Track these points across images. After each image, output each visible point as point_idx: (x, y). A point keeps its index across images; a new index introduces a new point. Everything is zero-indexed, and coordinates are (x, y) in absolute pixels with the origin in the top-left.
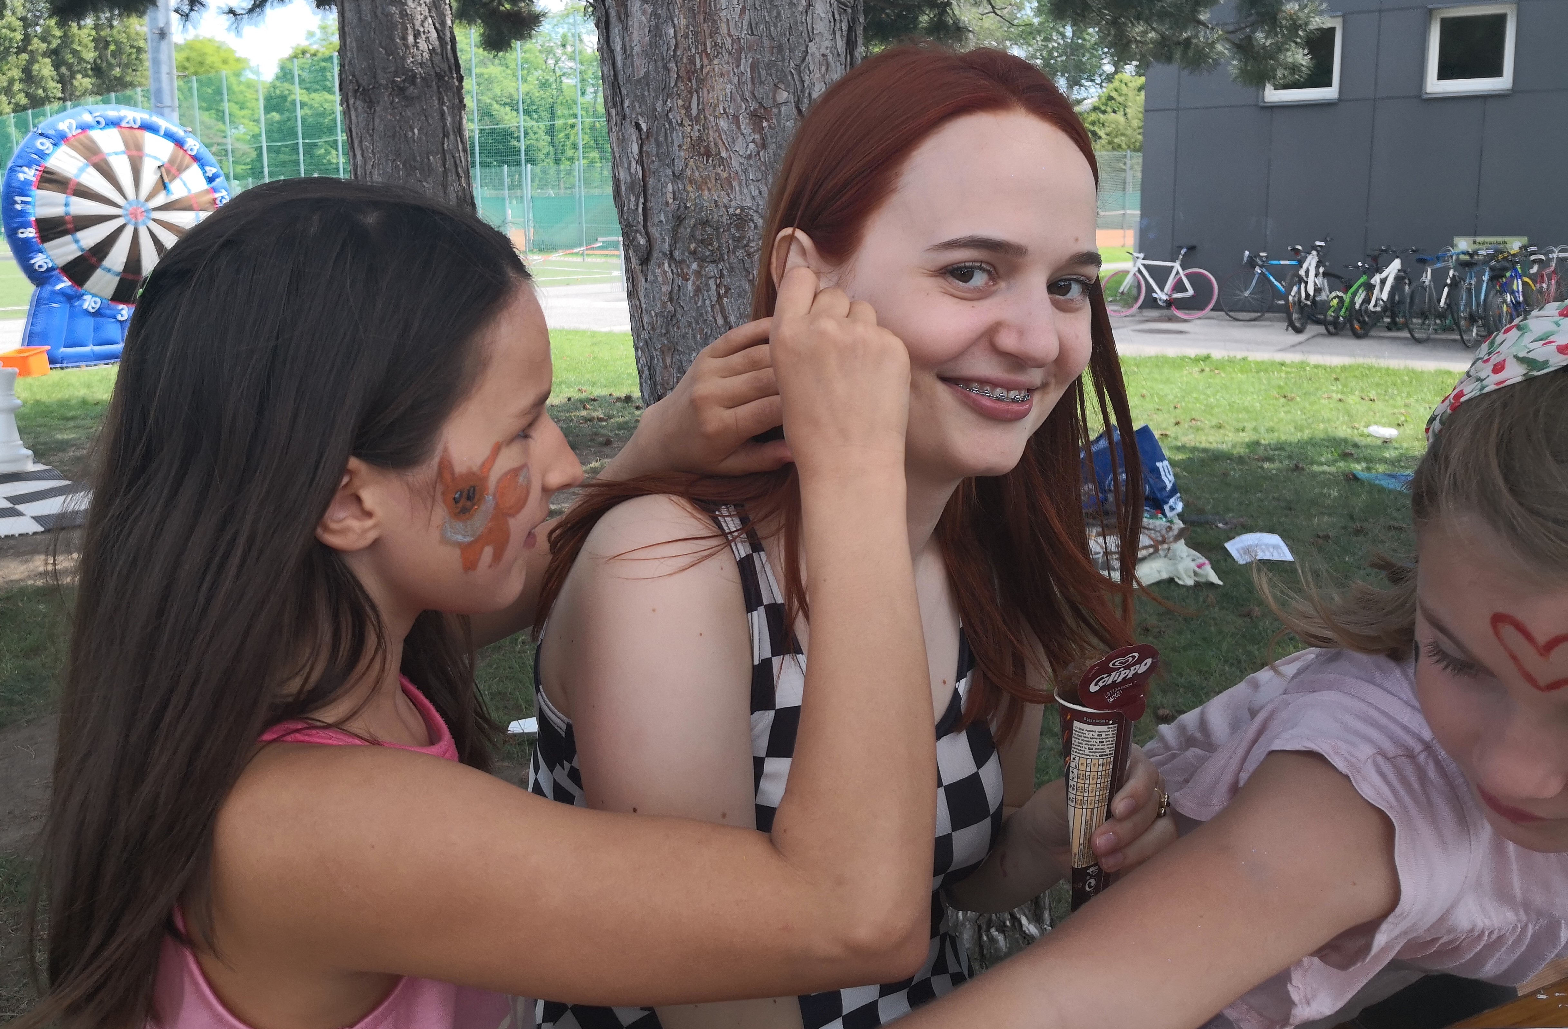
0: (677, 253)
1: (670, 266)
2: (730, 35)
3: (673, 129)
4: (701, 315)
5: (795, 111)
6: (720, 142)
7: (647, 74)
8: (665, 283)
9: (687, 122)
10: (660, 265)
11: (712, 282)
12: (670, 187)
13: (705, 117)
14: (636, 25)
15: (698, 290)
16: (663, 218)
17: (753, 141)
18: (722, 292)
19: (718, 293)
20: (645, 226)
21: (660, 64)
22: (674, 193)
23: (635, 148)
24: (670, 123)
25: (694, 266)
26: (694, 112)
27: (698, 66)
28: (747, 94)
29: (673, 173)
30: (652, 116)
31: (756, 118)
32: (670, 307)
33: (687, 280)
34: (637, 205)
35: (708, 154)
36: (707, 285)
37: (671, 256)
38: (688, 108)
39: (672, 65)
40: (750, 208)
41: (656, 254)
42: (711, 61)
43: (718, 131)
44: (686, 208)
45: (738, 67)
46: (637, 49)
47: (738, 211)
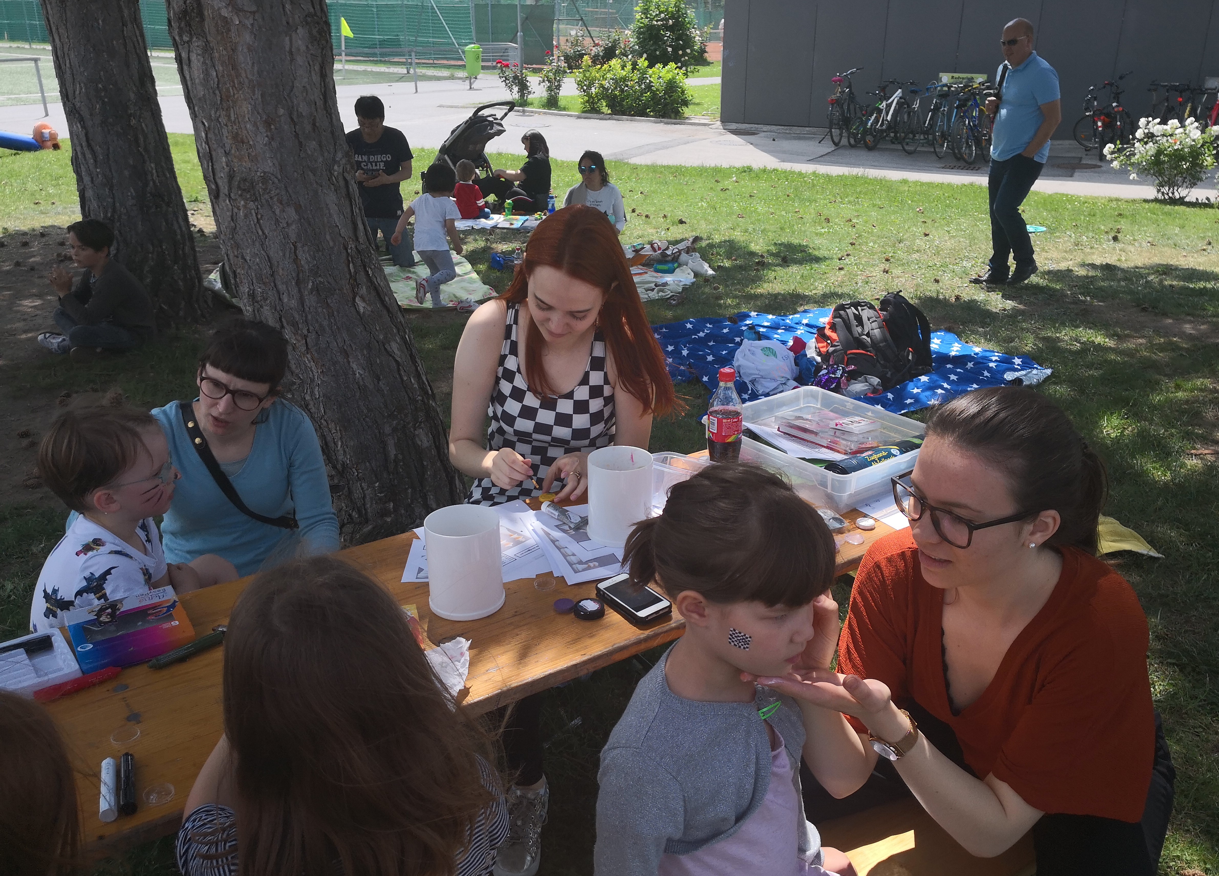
0: (232, 195)
1: (230, 201)
2: (247, 78)
3: (222, 127)
4: (249, 229)
5: (289, 120)
6: (249, 137)
7: (204, 95)
8: (228, 210)
9: (229, 124)
10: (224, 201)
11: (253, 211)
12: (224, 159)
13: (239, 122)
14: (196, 67)
15: (246, 216)
16: (222, 175)
17: (267, 136)
18: (259, 217)
19: (257, 218)
20: (214, 179)
21: (211, 91)
22: (226, 163)
23: (203, 134)
24: (220, 124)
25: (242, 203)
26: (233, 119)
27: (232, 94)
28: (260, 111)
29: (225, 151)
30: (210, 119)
31: (268, 124)
32: (232, 224)
33: (240, 210)
34: (208, 166)
35: (243, 142)
36: (251, 213)
37: (230, 197)
38: (229, 116)
39: (217, 92)
40: (269, 173)
41: (221, 195)
42: (238, 92)
43: (246, 130)
44: (234, 171)
45: (254, 95)
46: (197, 81)
47: (262, 174)
